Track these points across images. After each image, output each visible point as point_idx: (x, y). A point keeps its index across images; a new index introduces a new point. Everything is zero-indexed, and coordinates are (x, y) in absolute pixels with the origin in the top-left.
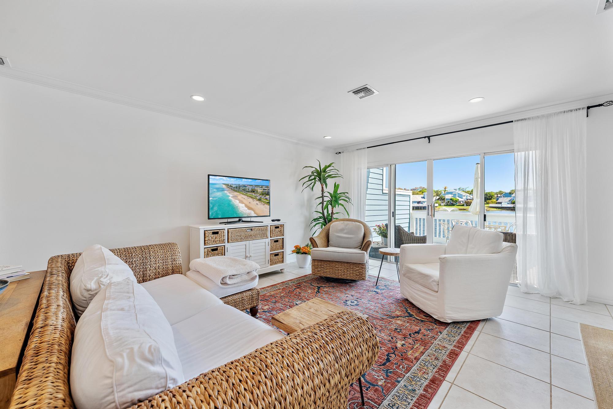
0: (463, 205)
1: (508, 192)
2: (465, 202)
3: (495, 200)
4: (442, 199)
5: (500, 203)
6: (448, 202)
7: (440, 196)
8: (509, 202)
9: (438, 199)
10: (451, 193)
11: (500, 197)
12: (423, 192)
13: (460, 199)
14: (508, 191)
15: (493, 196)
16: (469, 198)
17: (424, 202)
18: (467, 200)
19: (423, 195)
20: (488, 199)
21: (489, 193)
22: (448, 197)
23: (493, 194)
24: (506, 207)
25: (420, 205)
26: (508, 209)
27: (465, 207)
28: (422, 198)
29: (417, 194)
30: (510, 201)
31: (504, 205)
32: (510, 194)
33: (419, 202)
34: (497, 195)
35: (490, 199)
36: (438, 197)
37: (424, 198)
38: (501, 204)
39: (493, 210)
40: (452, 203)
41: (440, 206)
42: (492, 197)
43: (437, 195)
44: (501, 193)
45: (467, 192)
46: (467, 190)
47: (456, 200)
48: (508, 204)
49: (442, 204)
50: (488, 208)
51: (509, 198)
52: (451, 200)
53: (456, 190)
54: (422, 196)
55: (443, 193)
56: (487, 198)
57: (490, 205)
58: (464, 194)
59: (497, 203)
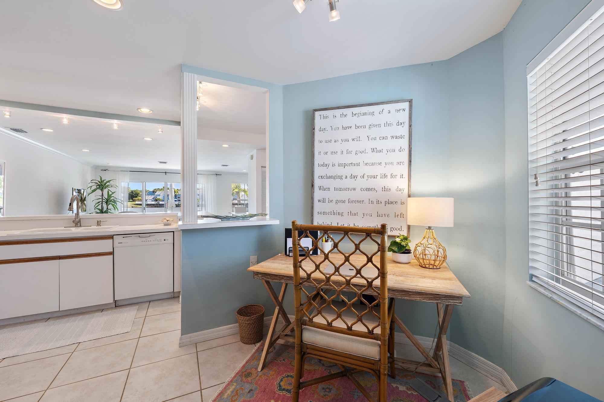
1: (152, 190)
8: (153, 200)
15: (139, 194)
20: (134, 197)
21: (135, 191)
23: (138, 192)
24: (150, 204)
26: (152, 205)
30: (153, 198)
31: (149, 202)
32: (154, 192)
35: (136, 197)
39: (139, 207)
42: (137, 195)
48: (152, 201)
50: (135, 205)
51: (153, 196)
56: (133, 195)
57: (137, 202)
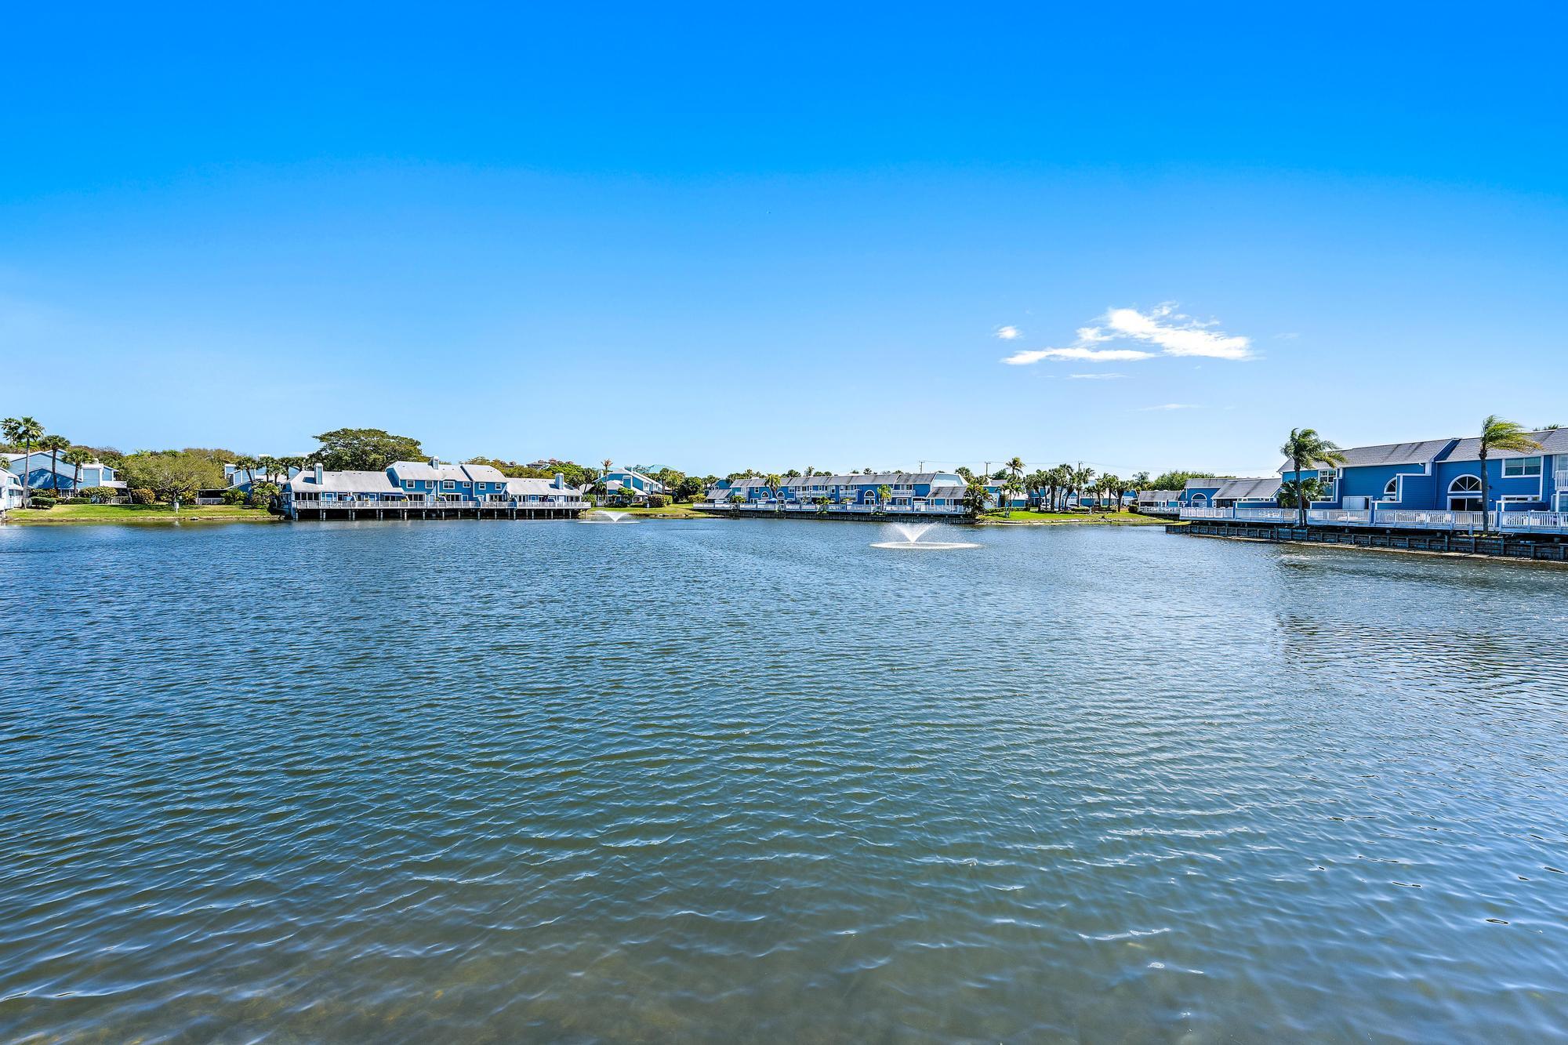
0: (644, 506)
2: (649, 500)
3: (702, 495)
4: (598, 490)
5: (712, 501)
6: (613, 497)
7: (594, 483)
9: (591, 491)
10: (618, 477)
11: (710, 488)
12: (554, 473)
13: (639, 492)
14: (724, 477)
16: (655, 489)
17: (557, 497)
18: (652, 492)
19: (554, 480)
22: (614, 485)
25: (547, 506)
27: (648, 510)
28: (552, 486)
29: (540, 476)
33: (544, 498)
34: (706, 484)
36: (590, 486)
37: (555, 486)
38: (714, 502)
40: (620, 501)
41: (593, 509)
43: (589, 480)
44: (711, 479)
45: (652, 477)
46: (651, 471)
47: (630, 492)
49: (599, 503)
52: (619, 493)
53: (629, 470)
54: (552, 481)
55: (602, 476)
58: (645, 480)
59: (706, 502)
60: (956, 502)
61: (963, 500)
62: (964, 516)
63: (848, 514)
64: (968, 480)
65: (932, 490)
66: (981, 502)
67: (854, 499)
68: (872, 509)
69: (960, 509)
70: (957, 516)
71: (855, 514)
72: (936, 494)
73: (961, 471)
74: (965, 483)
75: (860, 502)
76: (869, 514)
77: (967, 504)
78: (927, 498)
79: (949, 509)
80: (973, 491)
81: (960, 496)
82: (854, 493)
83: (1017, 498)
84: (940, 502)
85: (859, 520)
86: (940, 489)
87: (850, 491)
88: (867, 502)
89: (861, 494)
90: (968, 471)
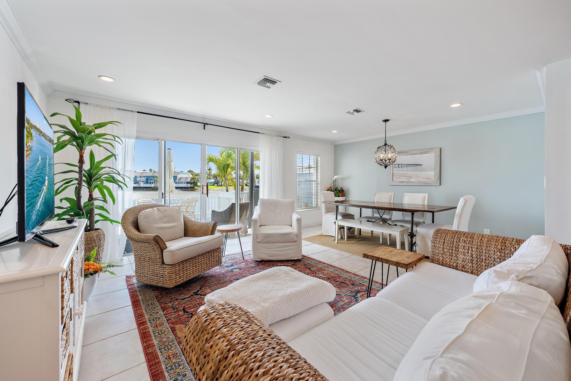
60: (187, 183)
61: (190, 182)
62: (190, 188)
63: (141, 187)
64: (192, 175)
65: (178, 178)
66: (197, 183)
67: (144, 182)
68: (152, 185)
69: (189, 185)
70: (188, 188)
71: (144, 188)
72: (179, 180)
73: (190, 171)
74: (191, 176)
75: (147, 183)
76: (151, 187)
77: (191, 184)
78: (176, 181)
79: (185, 185)
80: (194, 179)
81: (189, 180)
82: (144, 179)
83: (209, 181)
84: (181, 183)
85: (146, 190)
86: (181, 178)
87: (142, 179)
88: (150, 183)
89: (147, 180)
90: (192, 171)
